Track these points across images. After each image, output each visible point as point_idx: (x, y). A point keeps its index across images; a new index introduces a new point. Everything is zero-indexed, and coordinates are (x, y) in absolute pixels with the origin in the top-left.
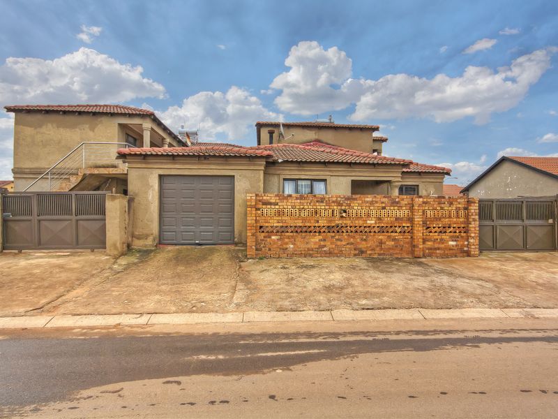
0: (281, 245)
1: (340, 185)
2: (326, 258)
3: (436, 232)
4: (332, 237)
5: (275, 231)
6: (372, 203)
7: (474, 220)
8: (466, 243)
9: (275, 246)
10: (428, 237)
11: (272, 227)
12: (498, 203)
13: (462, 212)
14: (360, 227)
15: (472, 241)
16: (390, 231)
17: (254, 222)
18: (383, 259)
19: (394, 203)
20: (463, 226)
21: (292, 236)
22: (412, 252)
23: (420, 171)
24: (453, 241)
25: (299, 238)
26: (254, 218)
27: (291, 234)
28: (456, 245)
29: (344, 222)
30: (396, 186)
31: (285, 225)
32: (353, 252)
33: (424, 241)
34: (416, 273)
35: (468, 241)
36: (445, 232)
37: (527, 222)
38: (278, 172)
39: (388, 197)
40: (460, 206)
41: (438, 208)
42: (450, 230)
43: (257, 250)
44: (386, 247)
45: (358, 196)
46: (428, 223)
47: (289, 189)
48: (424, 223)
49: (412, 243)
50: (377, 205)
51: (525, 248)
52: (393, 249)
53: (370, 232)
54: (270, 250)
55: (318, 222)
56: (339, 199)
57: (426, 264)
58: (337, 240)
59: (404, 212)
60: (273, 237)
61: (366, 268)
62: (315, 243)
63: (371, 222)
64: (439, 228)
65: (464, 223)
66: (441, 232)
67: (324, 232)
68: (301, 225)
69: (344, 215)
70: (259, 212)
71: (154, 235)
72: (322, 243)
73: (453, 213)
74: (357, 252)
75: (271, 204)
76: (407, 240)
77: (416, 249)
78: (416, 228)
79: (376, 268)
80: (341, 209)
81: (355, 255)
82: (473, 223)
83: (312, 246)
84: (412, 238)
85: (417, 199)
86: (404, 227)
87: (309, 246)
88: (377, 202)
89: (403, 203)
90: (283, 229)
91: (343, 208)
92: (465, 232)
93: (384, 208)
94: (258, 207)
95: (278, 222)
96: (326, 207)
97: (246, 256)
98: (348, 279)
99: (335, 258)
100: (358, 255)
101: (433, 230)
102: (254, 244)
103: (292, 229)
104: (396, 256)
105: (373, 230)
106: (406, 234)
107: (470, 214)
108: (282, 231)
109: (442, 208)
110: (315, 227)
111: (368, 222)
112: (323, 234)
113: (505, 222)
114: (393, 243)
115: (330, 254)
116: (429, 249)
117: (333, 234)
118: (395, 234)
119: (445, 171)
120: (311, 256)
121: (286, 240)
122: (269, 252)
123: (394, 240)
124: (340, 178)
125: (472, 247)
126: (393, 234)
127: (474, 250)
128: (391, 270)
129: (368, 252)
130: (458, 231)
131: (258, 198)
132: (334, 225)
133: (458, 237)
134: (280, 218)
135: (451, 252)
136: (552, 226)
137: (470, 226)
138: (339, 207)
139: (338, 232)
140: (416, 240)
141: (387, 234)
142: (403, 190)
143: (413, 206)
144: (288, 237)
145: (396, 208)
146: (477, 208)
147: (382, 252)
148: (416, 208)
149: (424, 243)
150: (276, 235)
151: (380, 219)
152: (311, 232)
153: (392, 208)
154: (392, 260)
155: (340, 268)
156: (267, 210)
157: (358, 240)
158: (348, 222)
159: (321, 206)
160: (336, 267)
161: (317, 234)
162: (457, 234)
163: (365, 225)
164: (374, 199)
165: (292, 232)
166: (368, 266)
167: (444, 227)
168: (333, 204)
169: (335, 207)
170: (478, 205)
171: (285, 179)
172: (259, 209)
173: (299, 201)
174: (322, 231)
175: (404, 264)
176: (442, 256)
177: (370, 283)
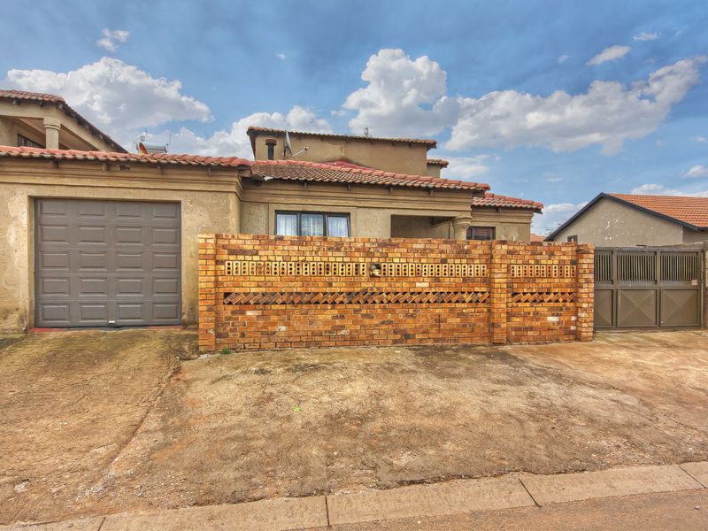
0: (265, 327)
1: (372, 223)
2: (343, 349)
3: (527, 301)
4: (356, 311)
5: (252, 302)
6: (424, 252)
7: (588, 281)
8: (573, 318)
9: (253, 329)
10: (515, 310)
11: (246, 294)
12: (620, 254)
13: (568, 269)
14: (404, 293)
15: (583, 315)
16: (454, 299)
17: (211, 285)
18: (442, 349)
19: (461, 253)
20: (569, 290)
21: (285, 311)
22: (490, 335)
23: (498, 205)
24: (553, 315)
25: (296, 313)
26: (213, 279)
27: (283, 307)
28: (559, 323)
29: (377, 285)
30: (463, 227)
31: (271, 290)
32: (392, 337)
33: (510, 316)
34: (501, 377)
35: (576, 315)
36: (542, 301)
37: (662, 284)
38: (267, 199)
39: (451, 243)
40: (565, 258)
41: (532, 262)
42: (549, 298)
43: (218, 335)
44: (447, 327)
45: (400, 240)
46: (515, 286)
47: (286, 228)
48: (510, 285)
49: (489, 319)
50: (433, 255)
51: (658, 326)
52: (457, 331)
53: (421, 302)
54: (243, 335)
55: (330, 285)
56: (367, 245)
57: (515, 358)
58: (365, 316)
59: (477, 269)
60: (249, 313)
61: (412, 367)
62: (326, 323)
63: (422, 285)
64: (532, 294)
65: (571, 286)
66: (535, 301)
67: (342, 302)
68: (299, 290)
69: (376, 272)
70: (222, 267)
71: (21, 311)
72: (338, 322)
73: (555, 270)
74: (398, 337)
75: (244, 252)
76: (481, 315)
77: (496, 330)
78: (496, 295)
79: (430, 367)
80: (372, 264)
81: (395, 342)
82: (585, 286)
83: (319, 326)
84: (489, 311)
85: (498, 247)
86: (476, 293)
87: (314, 327)
88: (432, 251)
89: (476, 252)
90: (266, 299)
91: (375, 260)
92: (571, 301)
93: (444, 261)
94: (219, 258)
95: (259, 286)
96: (346, 259)
97: (197, 348)
98: (378, 395)
99: (360, 348)
100: (400, 341)
101: (524, 298)
102: (212, 325)
103: (285, 298)
104: (465, 342)
105: (425, 299)
106: (480, 305)
107: (581, 271)
108: (264, 302)
109: (537, 262)
110: (325, 294)
111: (418, 285)
112: (339, 307)
113: (630, 284)
114: (458, 320)
115: (352, 341)
116: (517, 329)
117: (358, 307)
118: (463, 305)
119: (534, 207)
120: (318, 345)
121: (274, 318)
122: (242, 340)
123: (460, 315)
124: (373, 210)
125: (584, 325)
126: (458, 305)
127: (586, 329)
128: (456, 371)
129: (418, 337)
130: (561, 300)
131: (220, 242)
132: (359, 289)
133: (561, 310)
134: (263, 279)
135: (551, 333)
136: (697, 289)
137: (581, 290)
138: (368, 260)
139: (366, 302)
140: (496, 316)
141: (448, 305)
142: (473, 233)
143: (492, 258)
144: (277, 313)
145: (464, 261)
146: (592, 261)
147: (440, 336)
148: (497, 261)
149: (508, 320)
150: (255, 309)
151: (437, 279)
152: (317, 303)
153: (457, 261)
154: (456, 351)
155: (367, 369)
156: (235, 262)
157: (401, 316)
158: (384, 285)
159: (336, 258)
160: (359, 367)
161: (329, 307)
162: (561, 304)
163: (412, 291)
164: (428, 246)
165: (283, 303)
166: (416, 364)
167: (540, 293)
168: (357, 254)
169: (361, 260)
170: (592, 256)
171: (278, 212)
172: (222, 262)
173: (296, 248)
174: (337, 301)
175: (478, 357)
176: (537, 341)
177: (418, 404)
